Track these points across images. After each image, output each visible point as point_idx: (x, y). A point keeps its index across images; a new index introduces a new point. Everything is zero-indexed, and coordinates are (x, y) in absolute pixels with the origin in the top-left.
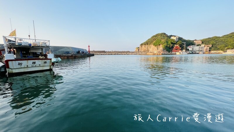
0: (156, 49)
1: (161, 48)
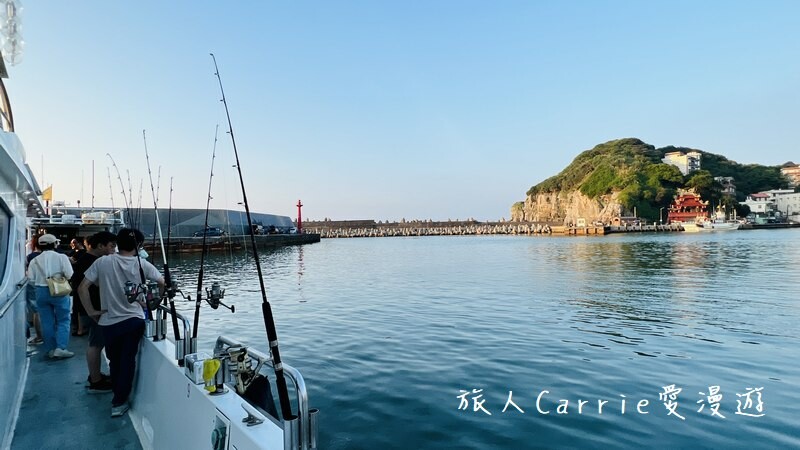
1: (614, 203)
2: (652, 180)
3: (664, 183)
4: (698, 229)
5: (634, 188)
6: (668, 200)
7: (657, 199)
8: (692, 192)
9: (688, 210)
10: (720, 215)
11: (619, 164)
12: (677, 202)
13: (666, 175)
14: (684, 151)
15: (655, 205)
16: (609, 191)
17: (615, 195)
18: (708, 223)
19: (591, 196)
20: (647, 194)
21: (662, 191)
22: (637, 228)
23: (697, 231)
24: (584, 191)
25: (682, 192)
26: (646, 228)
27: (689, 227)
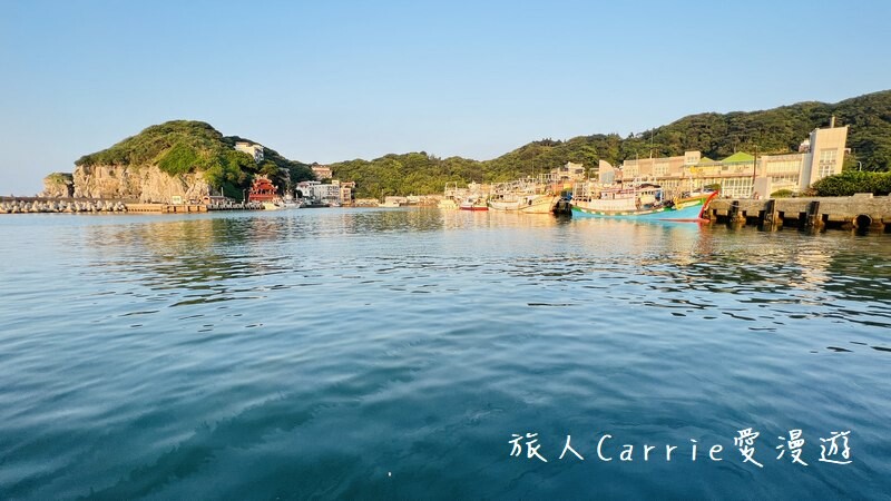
0: (179, 185)
1: (200, 182)
2: (233, 165)
3: (243, 168)
4: (276, 208)
5: (218, 169)
6: (248, 183)
7: (240, 182)
8: (265, 177)
9: (264, 192)
10: (288, 197)
11: (198, 144)
12: (255, 185)
13: (244, 162)
14: (251, 143)
15: (238, 186)
16: (191, 170)
17: (199, 174)
18: (281, 203)
19: (172, 173)
20: (230, 176)
21: (243, 175)
22: (228, 206)
23: (274, 208)
24: (164, 166)
25: (258, 177)
26: (236, 206)
27: (269, 206)
